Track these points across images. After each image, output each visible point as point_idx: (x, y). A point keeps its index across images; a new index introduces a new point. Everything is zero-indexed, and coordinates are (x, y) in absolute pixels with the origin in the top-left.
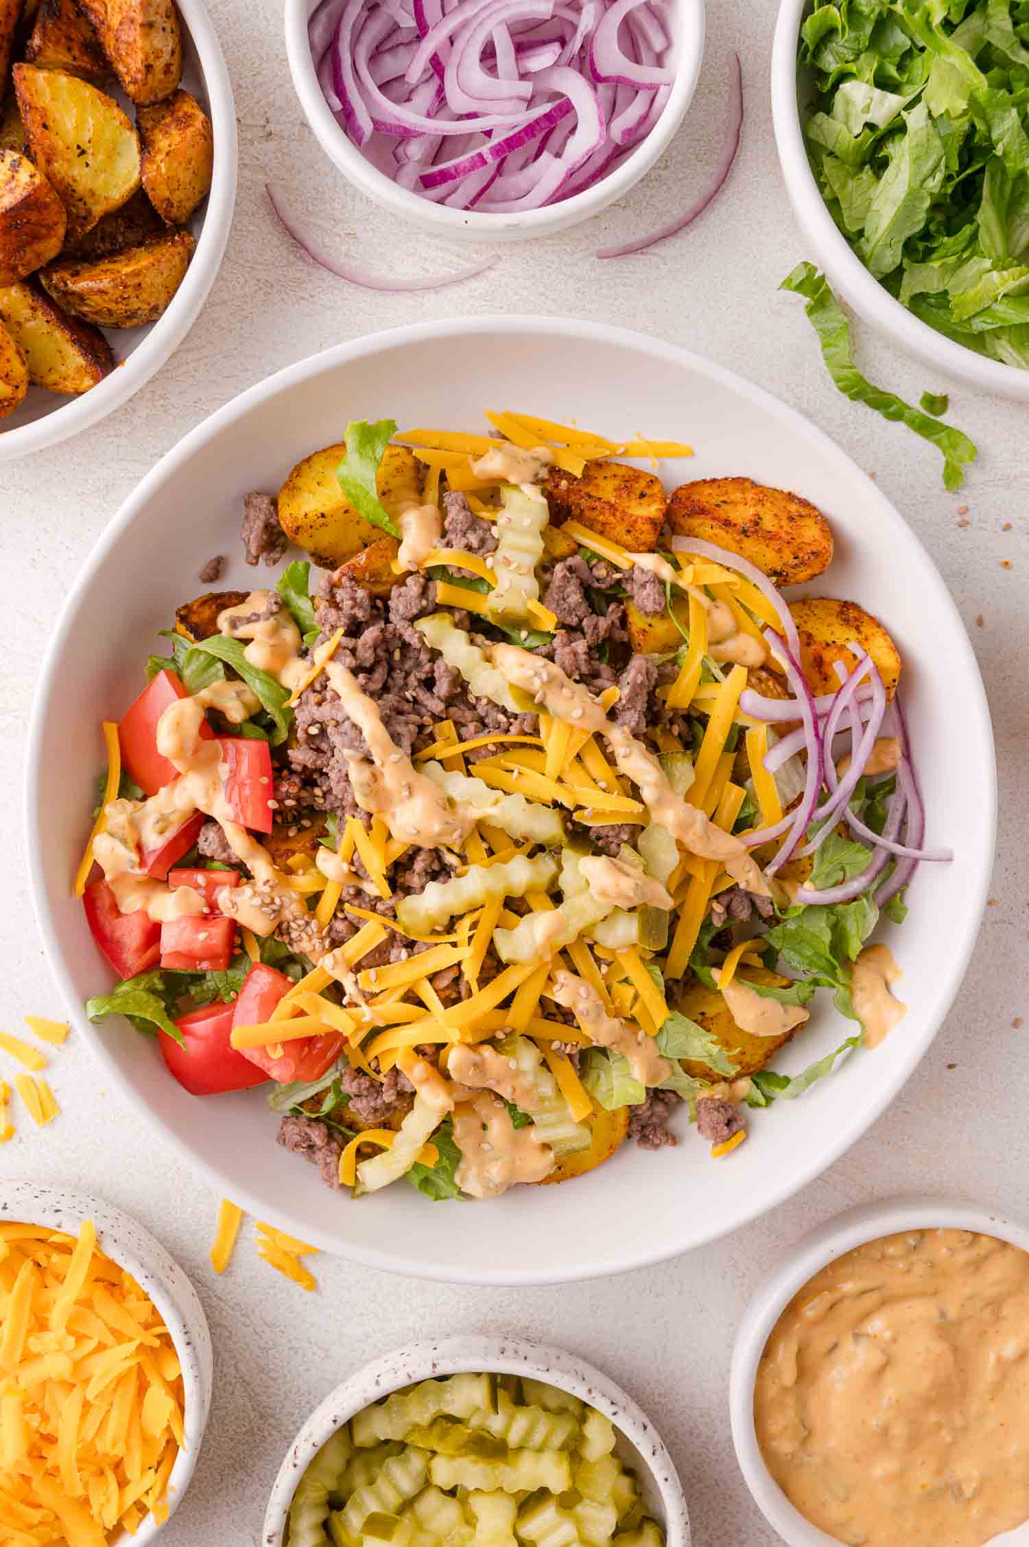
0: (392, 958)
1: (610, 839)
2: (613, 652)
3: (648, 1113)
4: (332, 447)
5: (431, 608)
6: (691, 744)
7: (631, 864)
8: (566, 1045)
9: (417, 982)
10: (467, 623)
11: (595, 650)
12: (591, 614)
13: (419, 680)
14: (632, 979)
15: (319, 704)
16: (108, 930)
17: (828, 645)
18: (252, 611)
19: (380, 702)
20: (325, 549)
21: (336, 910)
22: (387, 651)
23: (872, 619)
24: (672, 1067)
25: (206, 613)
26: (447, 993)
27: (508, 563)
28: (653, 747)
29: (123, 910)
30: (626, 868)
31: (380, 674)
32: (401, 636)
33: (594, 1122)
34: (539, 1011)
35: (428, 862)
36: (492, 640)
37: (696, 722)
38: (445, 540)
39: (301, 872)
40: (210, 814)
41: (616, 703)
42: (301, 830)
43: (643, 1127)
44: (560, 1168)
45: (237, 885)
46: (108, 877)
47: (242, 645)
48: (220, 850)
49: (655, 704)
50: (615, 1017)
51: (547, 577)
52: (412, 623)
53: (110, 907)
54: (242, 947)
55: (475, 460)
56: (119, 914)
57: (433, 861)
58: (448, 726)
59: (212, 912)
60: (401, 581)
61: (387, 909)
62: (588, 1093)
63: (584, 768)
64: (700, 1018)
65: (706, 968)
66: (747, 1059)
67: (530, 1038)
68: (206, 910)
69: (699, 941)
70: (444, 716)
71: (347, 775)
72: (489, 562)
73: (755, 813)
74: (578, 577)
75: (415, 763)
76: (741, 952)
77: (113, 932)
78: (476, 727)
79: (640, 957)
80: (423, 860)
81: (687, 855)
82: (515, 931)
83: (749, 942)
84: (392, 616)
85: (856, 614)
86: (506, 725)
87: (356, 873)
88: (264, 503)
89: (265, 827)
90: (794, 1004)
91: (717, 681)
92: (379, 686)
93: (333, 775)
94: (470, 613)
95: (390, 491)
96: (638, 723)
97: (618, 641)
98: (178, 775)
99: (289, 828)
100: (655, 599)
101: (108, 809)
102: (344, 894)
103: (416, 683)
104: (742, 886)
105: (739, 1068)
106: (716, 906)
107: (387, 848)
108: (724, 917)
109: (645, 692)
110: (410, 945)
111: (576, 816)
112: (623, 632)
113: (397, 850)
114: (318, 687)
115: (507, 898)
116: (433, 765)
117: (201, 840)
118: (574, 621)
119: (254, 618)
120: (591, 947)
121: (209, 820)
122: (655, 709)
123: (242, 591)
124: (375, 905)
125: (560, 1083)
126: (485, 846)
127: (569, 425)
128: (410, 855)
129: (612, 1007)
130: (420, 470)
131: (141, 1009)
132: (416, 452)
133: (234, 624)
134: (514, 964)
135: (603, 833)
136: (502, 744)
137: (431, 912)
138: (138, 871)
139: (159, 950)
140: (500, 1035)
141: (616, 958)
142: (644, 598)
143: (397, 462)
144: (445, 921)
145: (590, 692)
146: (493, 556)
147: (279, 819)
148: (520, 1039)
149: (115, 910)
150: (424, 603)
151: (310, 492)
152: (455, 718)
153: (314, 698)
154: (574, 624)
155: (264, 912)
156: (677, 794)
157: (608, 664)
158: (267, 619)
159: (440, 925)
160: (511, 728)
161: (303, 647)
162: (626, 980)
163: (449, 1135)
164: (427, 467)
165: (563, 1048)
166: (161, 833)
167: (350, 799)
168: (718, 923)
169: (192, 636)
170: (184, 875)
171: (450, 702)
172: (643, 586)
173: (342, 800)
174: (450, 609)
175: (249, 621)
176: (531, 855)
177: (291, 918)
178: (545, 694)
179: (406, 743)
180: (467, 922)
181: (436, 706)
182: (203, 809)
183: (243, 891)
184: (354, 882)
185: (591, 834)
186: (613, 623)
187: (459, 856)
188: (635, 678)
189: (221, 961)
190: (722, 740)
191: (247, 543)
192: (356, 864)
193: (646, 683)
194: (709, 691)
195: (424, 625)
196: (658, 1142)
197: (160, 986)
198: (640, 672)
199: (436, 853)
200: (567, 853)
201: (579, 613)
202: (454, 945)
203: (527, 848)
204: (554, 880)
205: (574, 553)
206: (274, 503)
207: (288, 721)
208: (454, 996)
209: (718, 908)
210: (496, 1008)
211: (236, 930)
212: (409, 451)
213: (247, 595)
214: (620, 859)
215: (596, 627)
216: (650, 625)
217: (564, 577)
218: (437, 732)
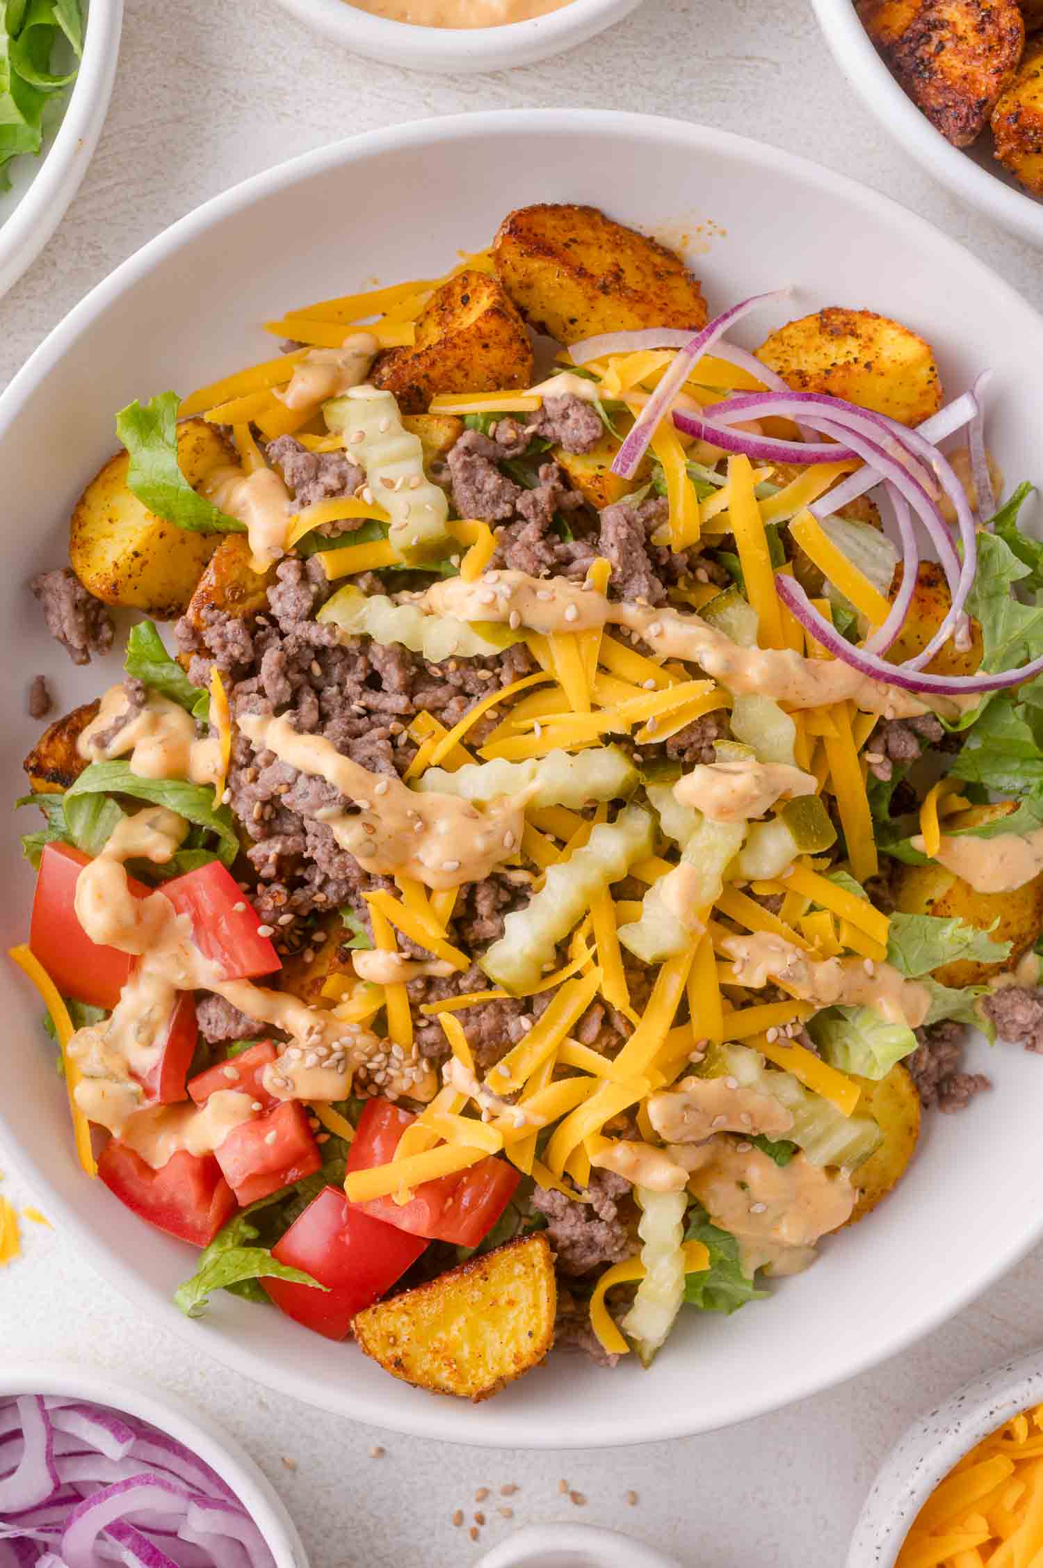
0: (514, 1037)
1: (697, 746)
2: (574, 524)
3: (933, 1064)
4: (103, 470)
5: (325, 590)
6: (729, 580)
7: (737, 759)
8: (784, 1027)
9: (561, 1047)
10: (379, 585)
11: (552, 530)
12: (522, 490)
13: (360, 683)
14: (820, 902)
15: (255, 779)
16: (151, 1199)
17: (827, 372)
18: (114, 716)
19: (326, 733)
20: (160, 595)
21: (414, 1020)
22: (301, 671)
23: (864, 313)
24: (930, 989)
25: (61, 749)
26: (604, 1041)
27: (389, 484)
28: (686, 608)
29: (156, 1166)
30: (733, 766)
31: (308, 700)
32: (308, 643)
33: (873, 1108)
34: (728, 1003)
35: (492, 896)
36: (421, 590)
37: (719, 553)
38: (297, 501)
39: (345, 997)
40: (197, 987)
41: (611, 577)
42: (318, 947)
43: (938, 1086)
44: (862, 1191)
45: (276, 1055)
46: (116, 1134)
47: (124, 762)
48: (232, 1024)
49: (659, 556)
50: (825, 959)
51: (444, 476)
52: (314, 620)
53: (139, 1170)
54: (323, 1130)
55: (283, 391)
56: (154, 1173)
57: (498, 893)
58: (424, 719)
59: (266, 1105)
60: (272, 578)
61: (475, 982)
62: (843, 1073)
63: (618, 677)
64: (929, 909)
65: (901, 843)
66: (1015, 930)
67: (735, 1042)
68: (256, 1106)
69: (875, 817)
70: (413, 711)
71: (336, 845)
72: (367, 495)
73: (855, 621)
74: (481, 456)
75: (409, 783)
76: (934, 805)
77: (158, 1198)
78: (459, 702)
79: (815, 871)
80: (485, 898)
81: (803, 714)
82: (643, 920)
83: (938, 785)
84: (285, 625)
85: (842, 318)
86: (494, 680)
87: (412, 959)
88: (58, 582)
89: (272, 965)
90: (1035, 828)
91: (719, 487)
92: (315, 716)
93: (319, 855)
94: (376, 573)
95: (201, 481)
96: (651, 587)
97: (572, 507)
98: (134, 958)
99: (302, 955)
100: (587, 423)
101: (71, 1049)
102: (412, 995)
103: (359, 689)
104: (889, 715)
105: (1011, 944)
106: (870, 757)
107: (432, 908)
108: (888, 766)
109: (638, 545)
110: (526, 1006)
111: (639, 739)
112: (572, 493)
113: (445, 903)
114: (241, 759)
115: (612, 887)
116: (433, 775)
117: (203, 1026)
118: (504, 510)
119: (121, 722)
120: (748, 892)
121: (200, 997)
122: (664, 561)
123: (89, 702)
124: (458, 986)
125: (803, 1077)
126: (550, 838)
127: (370, 288)
128: (466, 900)
129: (812, 949)
130: (222, 435)
131: (243, 1269)
132: (208, 417)
133: (102, 742)
134: (665, 961)
135: (683, 742)
136: (500, 703)
137: (527, 950)
138: (148, 1103)
139: (228, 1187)
140: (697, 1057)
141: (787, 888)
142: (575, 430)
143: (189, 442)
144: (551, 953)
145: (573, 581)
146: (367, 487)
147: (284, 950)
148: (724, 1049)
149: (145, 1168)
150: (314, 588)
151: (104, 536)
152: (428, 705)
153: (245, 776)
154: (508, 514)
155: (329, 1068)
156: (748, 646)
157: (576, 538)
158: (138, 714)
159: (546, 962)
160: (502, 679)
161: (199, 725)
162: (813, 908)
163: (705, 1220)
164: (230, 429)
165: (782, 1033)
166: (150, 1042)
167: (356, 873)
168: (884, 775)
169: (59, 787)
170: (208, 1079)
171: (410, 689)
172: (565, 416)
173: (347, 880)
174: (351, 579)
175: (117, 729)
176: (611, 819)
177: (365, 1058)
178: (519, 613)
179: (384, 764)
180: (580, 939)
181: (397, 702)
182: (185, 986)
183: (289, 1057)
184: (415, 970)
185: (669, 752)
186: (554, 488)
187: (525, 868)
188: (617, 534)
189: (310, 1157)
190: (764, 555)
191: (64, 640)
192: (406, 947)
193: (634, 534)
194: (715, 505)
195: (328, 613)
196: (966, 1093)
197: (251, 1233)
198: (619, 524)
199: (496, 880)
200: (652, 791)
201: (506, 498)
202: (578, 975)
203: (603, 811)
204: (657, 835)
205: (460, 431)
206: (70, 573)
207: (231, 824)
208: (614, 1042)
209: (875, 758)
210: (673, 1026)
211: (305, 1111)
212: (198, 421)
213: (98, 702)
214: (721, 761)
215: (535, 503)
216: (601, 467)
217: (465, 465)
218: (416, 736)
